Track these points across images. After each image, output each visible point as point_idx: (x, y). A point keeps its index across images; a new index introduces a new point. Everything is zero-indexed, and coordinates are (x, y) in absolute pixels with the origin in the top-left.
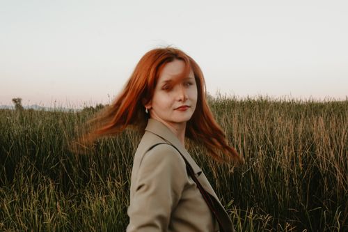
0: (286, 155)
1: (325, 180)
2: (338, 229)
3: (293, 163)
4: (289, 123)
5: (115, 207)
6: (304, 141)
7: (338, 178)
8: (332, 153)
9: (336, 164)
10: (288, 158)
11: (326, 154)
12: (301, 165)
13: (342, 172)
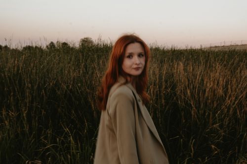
0: (152, 92)
1: (183, 114)
2: (192, 154)
3: (157, 99)
4: (155, 66)
5: (9, 133)
6: (166, 82)
7: (193, 112)
8: (189, 92)
9: (191, 100)
10: (154, 95)
11: (184, 93)
12: (163, 101)
13: (196, 108)
